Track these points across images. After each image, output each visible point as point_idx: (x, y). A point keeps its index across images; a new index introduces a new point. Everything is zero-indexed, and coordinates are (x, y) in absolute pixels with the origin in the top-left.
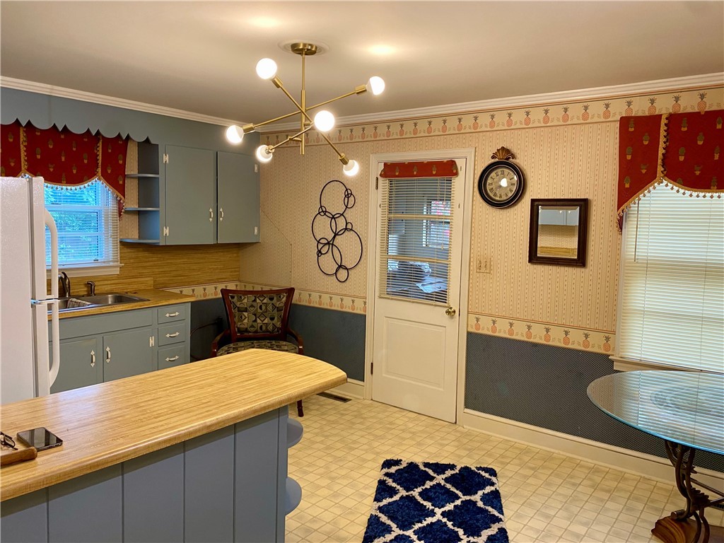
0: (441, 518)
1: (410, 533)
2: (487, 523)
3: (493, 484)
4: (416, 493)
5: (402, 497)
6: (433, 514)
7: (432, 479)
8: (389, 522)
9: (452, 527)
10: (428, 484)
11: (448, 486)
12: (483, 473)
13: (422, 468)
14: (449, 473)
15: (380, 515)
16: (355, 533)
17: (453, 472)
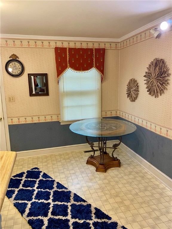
0: (38, 190)
1: (34, 200)
2: (52, 183)
3: (41, 172)
4: (21, 187)
5: (18, 191)
6: (34, 190)
7: (21, 180)
8: (23, 202)
9: (44, 191)
10: (22, 182)
11: (29, 179)
12: (34, 170)
13: (14, 178)
14: (25, 175)
15: (18, 201)
16: (14, 213)
17: (25, 174)
